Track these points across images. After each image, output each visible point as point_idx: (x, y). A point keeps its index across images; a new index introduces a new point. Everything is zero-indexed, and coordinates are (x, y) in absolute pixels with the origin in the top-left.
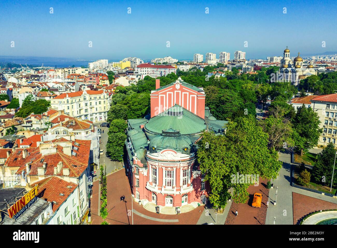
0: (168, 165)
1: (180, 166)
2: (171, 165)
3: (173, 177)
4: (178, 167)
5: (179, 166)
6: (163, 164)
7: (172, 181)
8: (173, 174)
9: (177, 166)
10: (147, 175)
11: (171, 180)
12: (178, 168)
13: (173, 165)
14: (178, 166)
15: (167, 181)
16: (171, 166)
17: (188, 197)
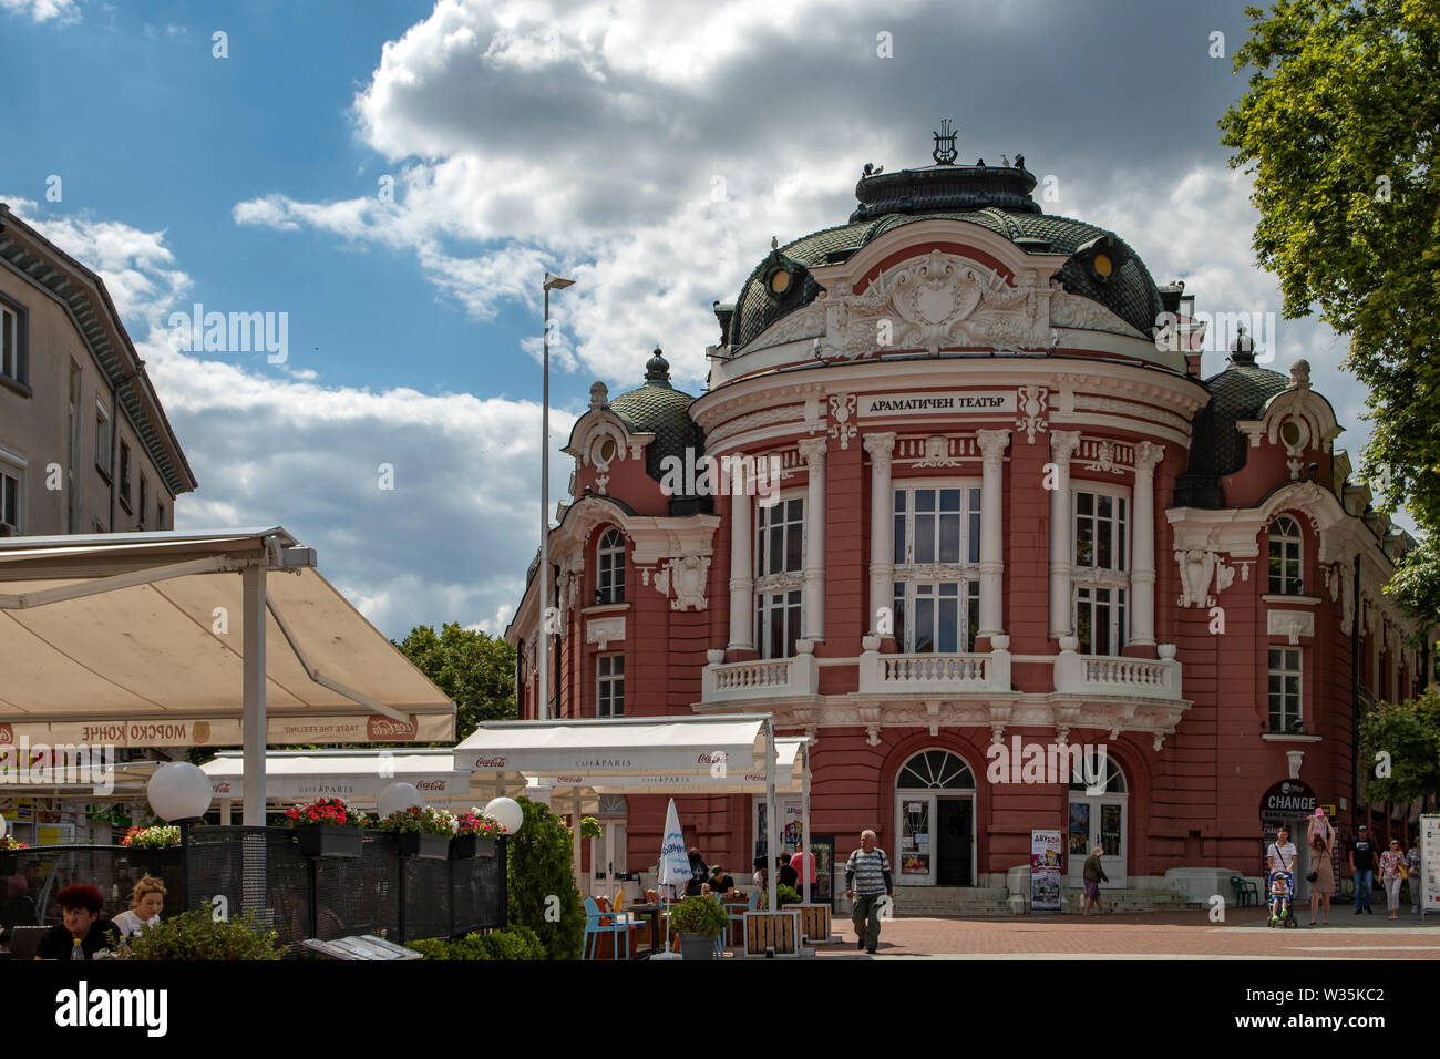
0: (923, 404)
1: (1055, 418)
2: (956, 396)
3: (975, 556)
4: (1031, 429)
5: (1044, 415)
6: (877, 399)
7: (963, 596)
8: (976, 522)
9: (1021, 414)
10: (701, 604)
11: (950, 588)
12: (1031, 440)
13: (976, 395)
14: (1032, 408)
15: (911, 597)
16: (957, 408)
17: (1131, 801)
